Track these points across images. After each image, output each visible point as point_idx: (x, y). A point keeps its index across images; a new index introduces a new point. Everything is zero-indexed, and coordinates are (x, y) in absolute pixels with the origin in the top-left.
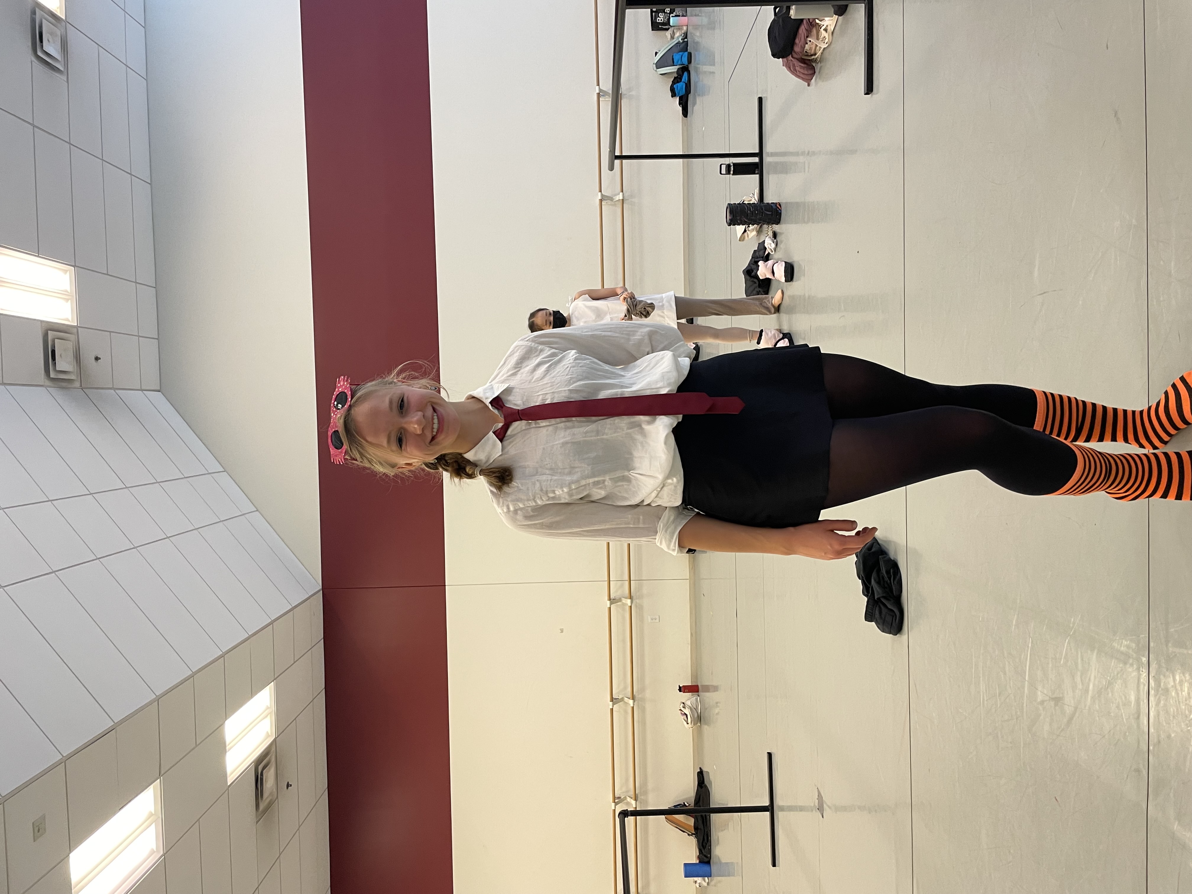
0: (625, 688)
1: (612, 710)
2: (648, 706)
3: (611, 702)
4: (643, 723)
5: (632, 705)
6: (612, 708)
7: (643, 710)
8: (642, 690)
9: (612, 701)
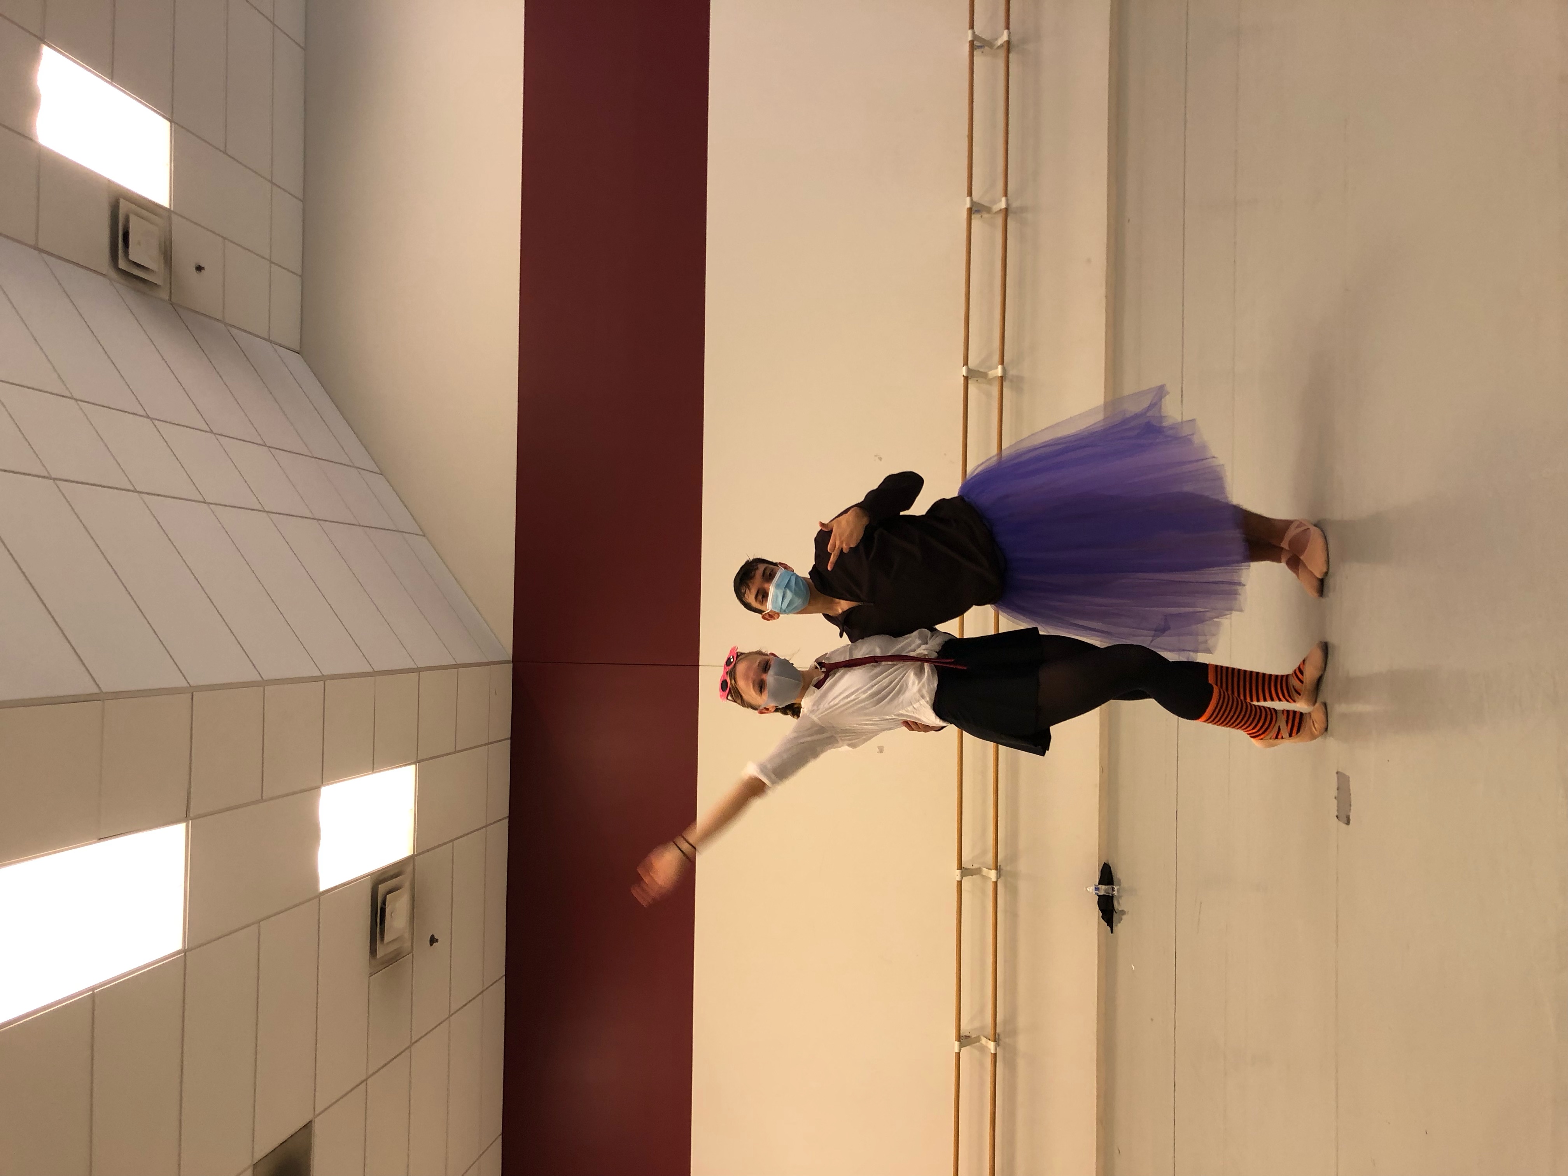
0: (984, 852)
1: (960, 883)
2: (1023, 886)
3: (959, 871)
4: (1013, 915)
5: (994, 879)
6: (959, 879)
7: (1013, 891)
8: (1013, 858)
9: (961, 869)
